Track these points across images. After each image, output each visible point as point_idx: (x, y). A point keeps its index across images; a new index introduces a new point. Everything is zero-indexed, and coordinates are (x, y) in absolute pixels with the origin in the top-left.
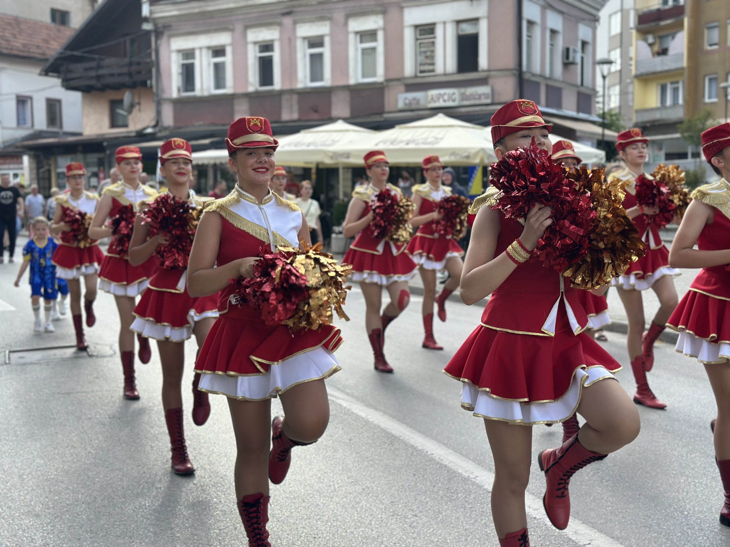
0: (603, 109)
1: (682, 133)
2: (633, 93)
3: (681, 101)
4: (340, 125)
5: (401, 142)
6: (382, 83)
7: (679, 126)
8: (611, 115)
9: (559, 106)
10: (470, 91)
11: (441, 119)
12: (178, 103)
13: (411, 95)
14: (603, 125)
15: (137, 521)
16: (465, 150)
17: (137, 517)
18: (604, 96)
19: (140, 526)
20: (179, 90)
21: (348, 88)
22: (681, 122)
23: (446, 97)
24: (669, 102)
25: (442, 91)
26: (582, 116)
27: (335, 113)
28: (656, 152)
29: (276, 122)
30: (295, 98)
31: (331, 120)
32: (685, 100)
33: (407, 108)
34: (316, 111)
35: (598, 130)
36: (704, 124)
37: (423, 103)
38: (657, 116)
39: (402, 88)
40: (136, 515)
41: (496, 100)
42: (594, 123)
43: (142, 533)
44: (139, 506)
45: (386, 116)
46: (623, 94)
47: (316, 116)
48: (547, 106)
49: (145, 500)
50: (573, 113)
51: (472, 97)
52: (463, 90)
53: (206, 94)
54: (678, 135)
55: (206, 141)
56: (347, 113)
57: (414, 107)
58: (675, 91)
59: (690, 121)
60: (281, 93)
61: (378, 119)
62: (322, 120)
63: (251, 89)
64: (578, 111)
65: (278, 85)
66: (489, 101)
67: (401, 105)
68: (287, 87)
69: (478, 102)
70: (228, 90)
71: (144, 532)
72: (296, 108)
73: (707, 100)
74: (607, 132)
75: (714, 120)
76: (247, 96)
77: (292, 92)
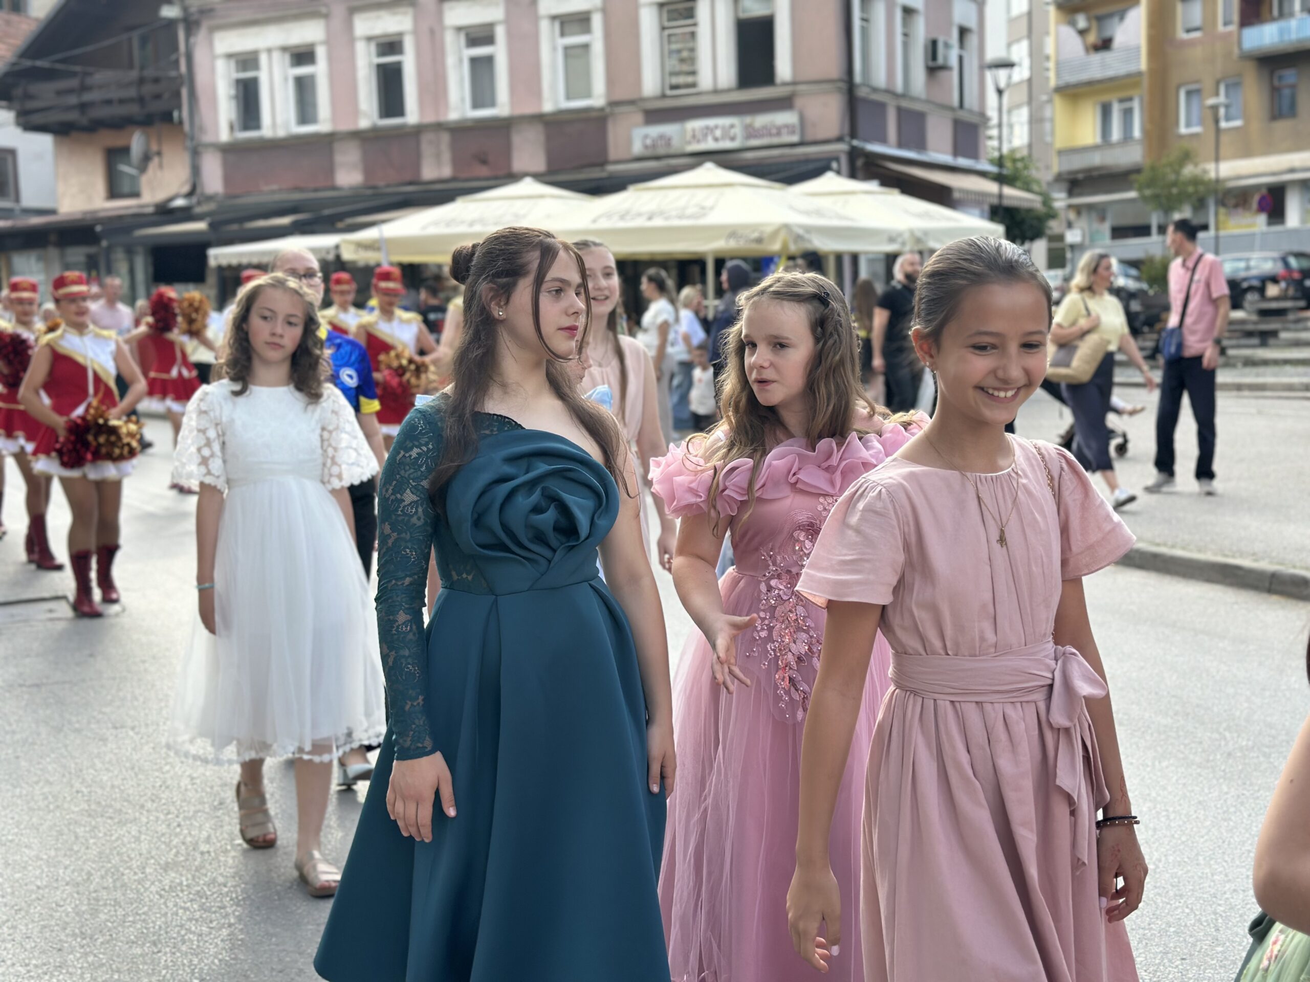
0: (1000, 149)
1: (1140, 189)
2: (1052, 120)
3: (1137, 133)
4: (528, 186)
5: (639, 215)
6: (601, 109)
7: (1134, 177)
8: (1014, 161)
9: (921, 145)
10: (761, 120)
11: (709, 172)
12: (229, 150)
13: (655, 131)
14: (1000, 179)
15: (166, 914)
16: (754, 227)
17: (167, 907)
18: (1000, 126)
19: (172, 921)
20: (232, 128)
21: (540, 118)
22: (1137, 170)
23: (718, 133)
24: (1116, 134)
25: (711, 122)
26: (962, 162)
27: (518, 165)
28: (1096, 226)
29: (411, 183)
30: (445, 138)
31: (512, 177)
32: (1144, 130)
33: (649, 153)
34: (484, 162)
35: (992, 187)
36: (1178, 173)
37: (677, 145)
38: (1096, 160)
39: (639, 117)
40: (165, 903)
41: (809, 137)
42: (983, 174)
43: (175, 935)
44: (170, 887)
45: (611, 168)
46: (1035, 121)
47: (484, 171)
48: (900, 145)
49: (181, 875)
50: (946, 158)
51: (766, 131)
52: (748, 119)
53: (281, 133)
54: (1132, 194)
55: (285, 221)
56: (540, 165)
57: (661, 151)
58: (1127, 113)
59: (1153, 168)
60: (418, 131)
61: (595, 174)
62: (496, 178)
63: (364, 123)
64: (956, 153)
65: (412, 115)
66: (795, 138)
67: (637, 148)
68: (430, 119)
69: (775, 140)
70: (323, 125)
71: (179, 933)
72: (446, 156)
73: (1183, 130)
74: (1008, 191)
75: (1196, 165)
76: (357, 135)
77: (439, 127)
